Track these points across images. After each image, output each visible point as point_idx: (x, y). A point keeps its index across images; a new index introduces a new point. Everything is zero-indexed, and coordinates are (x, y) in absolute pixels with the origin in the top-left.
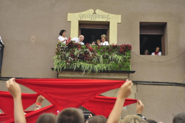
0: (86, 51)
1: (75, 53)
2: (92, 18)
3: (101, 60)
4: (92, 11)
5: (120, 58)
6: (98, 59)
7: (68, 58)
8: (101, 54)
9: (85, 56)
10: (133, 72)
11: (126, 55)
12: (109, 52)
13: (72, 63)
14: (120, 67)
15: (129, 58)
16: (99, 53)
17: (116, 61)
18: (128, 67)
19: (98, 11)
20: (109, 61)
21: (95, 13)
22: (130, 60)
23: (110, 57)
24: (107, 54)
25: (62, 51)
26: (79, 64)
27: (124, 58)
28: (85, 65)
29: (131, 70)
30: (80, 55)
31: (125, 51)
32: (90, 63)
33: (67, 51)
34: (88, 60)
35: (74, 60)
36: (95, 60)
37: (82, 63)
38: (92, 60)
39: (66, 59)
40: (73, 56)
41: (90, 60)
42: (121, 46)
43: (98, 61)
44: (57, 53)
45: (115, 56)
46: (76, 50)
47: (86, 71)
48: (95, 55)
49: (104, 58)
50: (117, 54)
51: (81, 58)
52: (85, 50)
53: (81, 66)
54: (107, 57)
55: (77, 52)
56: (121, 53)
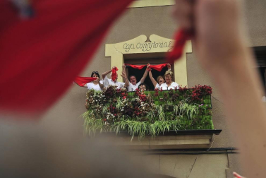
0: (136, 101)
1: (118, 106)
2: (145, 49)
3: (161, 113)
4: (143, 38)
5: (193, 108)
6: (156, 114)
7: (106, 114)
8: (161, 105)
9: (134, 110)
10: (218, 132)
11: (204, 104)
12: (173, 100)
13: (113, 123)
14: (195, 124)
15: (208, 108)
16: (157, 102)
17: (186, 114)
18: (208, 123)
19: (153, 37)
20: (175, 114)
21: (148, 40)
22: (211, 112)
23: (176, 108)
24: (170, 104)
25: (96, 103)
26: (123, 123)
27: (200, 109)
28: (135, 125)
29: (213, 129)
30: (126, 108)
31: (201, 96)
32: (141, 121)
33: (104, 104)
34: (140, 116)
35: (116, 117)
36: (150, 115)
37: (128, 121)
38: (146, 115)
39: (103, 116)
40: (114, 111)
41: (142, 116)
42: (193, 89)
43: (156, 117)
44: (89, 108)
45: (184, 106)
46: (119, 100)
47: (137, 135)
48: (151, 106)
49: (165, 110)
50: (187, 102)
51: (127, 114)
52: (133, 99)
53: (127, 127)
54: (171, 109)
55: (120, 103)
56: (194, 101)
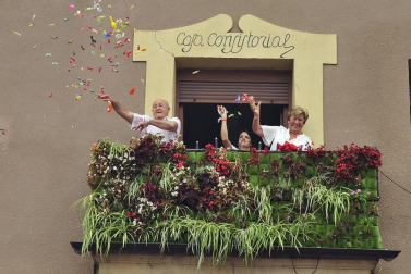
0: (207, 175)
1: (164, 182)
2: (227, 49)
3: (265, 207)
4: (224, 21)
5: (337, 199)
6: (253, 206)
7: (135, 202)
8: (265, 185)
9: (201, 194)
10: (391, 255)
11: (362, 188)
12: (292, 176)
13: (152, 223)
14: (339, 235)
15: (371, 199)
16: (254, 179)
17: (321, 213)
18: (368, 235)
19: (249, 22)
20: (296, 210)
21: (236, 28)
22: (377, 207)
23: (298, 196)
24: (284, 184)
25: (113, 174)
27: (353, 199)
28: (202, 230)
29: (381, 247)
30: (183, 189)
31: (355, 171)
32: (219, 220)
33: (133, 176)
34: (215, 209)
35: (160, 210)
36: (239, 209)
37: (188, 221)
38: (228, 207)
39: (129, 206)
40: (155, 194)
41: (222, 210)
42: (340, 153)
43: (254, 215)
44: (95, 185)
45: (319, 191)
46: (166, 168)
47: (209, 253)
48: (240, 188)
49: (274, 200)
50: (324, 183)
51: (186, 202)
52: (201, 170)
53: (185, 233)
54: (287, 196)
55: (169, 177)
56: (340, 180)
